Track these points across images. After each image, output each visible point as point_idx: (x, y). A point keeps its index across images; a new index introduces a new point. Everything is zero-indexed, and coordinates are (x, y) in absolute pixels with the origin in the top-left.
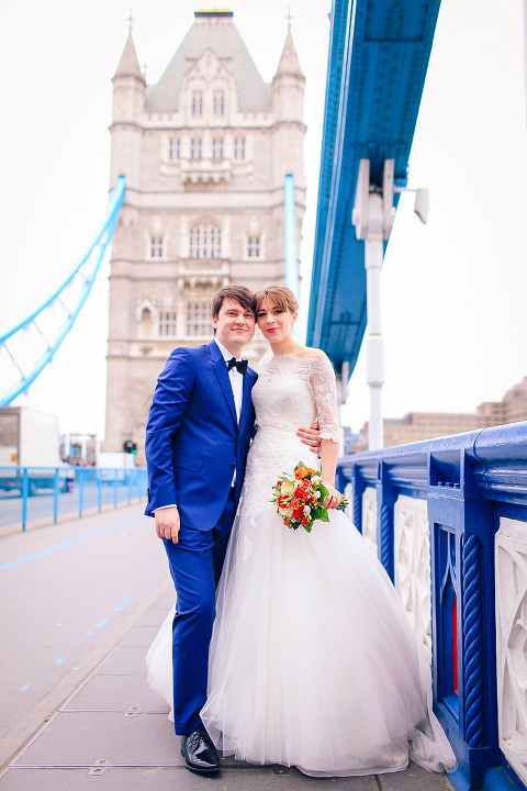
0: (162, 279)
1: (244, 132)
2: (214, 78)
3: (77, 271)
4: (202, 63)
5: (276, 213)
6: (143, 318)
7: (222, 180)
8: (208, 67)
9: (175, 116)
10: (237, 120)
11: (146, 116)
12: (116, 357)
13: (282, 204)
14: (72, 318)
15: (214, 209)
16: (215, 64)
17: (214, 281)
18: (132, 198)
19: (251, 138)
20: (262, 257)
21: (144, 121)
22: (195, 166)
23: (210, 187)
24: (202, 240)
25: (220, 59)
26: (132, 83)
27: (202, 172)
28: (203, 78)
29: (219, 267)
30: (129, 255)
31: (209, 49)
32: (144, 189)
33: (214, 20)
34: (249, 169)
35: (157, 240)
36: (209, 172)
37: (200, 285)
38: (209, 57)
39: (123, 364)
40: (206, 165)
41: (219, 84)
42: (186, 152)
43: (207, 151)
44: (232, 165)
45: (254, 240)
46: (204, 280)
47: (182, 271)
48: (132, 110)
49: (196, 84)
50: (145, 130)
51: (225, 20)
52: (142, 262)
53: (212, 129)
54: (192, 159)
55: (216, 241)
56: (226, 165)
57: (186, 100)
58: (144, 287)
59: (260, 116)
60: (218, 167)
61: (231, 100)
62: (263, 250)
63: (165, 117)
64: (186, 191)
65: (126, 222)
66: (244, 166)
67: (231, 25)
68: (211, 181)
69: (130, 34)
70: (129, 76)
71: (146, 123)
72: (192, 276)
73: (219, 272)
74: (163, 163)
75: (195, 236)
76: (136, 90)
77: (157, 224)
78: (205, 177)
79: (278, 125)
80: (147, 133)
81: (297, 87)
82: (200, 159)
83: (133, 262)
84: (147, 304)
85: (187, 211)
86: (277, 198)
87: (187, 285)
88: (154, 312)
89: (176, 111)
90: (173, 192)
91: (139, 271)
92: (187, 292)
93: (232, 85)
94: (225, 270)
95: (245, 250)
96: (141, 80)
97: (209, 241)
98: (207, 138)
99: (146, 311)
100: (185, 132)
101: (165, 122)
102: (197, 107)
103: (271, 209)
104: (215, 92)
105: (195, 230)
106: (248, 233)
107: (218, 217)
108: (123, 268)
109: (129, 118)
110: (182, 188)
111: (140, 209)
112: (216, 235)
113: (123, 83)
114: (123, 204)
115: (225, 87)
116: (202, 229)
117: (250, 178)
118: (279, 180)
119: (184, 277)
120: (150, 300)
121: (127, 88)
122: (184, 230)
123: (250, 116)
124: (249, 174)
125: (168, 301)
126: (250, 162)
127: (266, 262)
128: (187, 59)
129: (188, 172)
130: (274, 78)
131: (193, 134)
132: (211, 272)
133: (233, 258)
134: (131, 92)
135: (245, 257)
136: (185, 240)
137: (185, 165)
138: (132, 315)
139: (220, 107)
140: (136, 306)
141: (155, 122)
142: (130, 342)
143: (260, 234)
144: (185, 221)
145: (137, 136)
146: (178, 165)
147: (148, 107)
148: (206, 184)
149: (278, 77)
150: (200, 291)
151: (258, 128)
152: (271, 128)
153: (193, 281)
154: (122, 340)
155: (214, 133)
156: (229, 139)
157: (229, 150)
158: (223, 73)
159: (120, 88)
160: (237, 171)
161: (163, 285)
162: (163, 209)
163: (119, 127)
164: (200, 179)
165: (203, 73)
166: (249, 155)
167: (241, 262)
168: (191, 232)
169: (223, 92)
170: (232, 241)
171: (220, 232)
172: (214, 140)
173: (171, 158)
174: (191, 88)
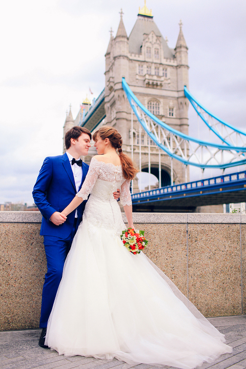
1: (166, 67)
2: (155, 43)
4: (150, 36)
5: (180, 100)
6: (133, 137)
7: (160, 84)
8: (152, 38)
9: (141, 56)
10: (164, 61)
15: (157, 95)
16: (155, 38)
19: (169, 69)
20: (174, 116)
22: (151, 78)
23: (155, 87)
24: (152, 107)
25: (157, 36)
27: (154, 80)
28: (151, 42)
30: (126, 110)
31: (153, 31)
32: (131, 84)
33: (146, 19)
34: (169, 81)
38: (153, 34)
40: (155, 78)
41: (156, 46)
42: (145, 70)
43: (153, 72)
45: (171, 109)
48: (126, 51)
49: (148, 44)
50: (131, 60)
51: (150, 19)
52: (130, 114)
53: (155, 63)
54: (150, 75)
55: (157, 108)
56: (162, 79)
59: (172, 61)
60: (159, 79)
61: (162, 53)
63: (137, 56)
64: (146, 87)
66: (167, 80)
67: (153, 22)
68: (157, 84)
69: (122, 19)
70: (124, 37)
71: (131, 58)
74: (137, 74)
75: (150, 105)
78: (155, 82)
79: (180, 66)
81: (186, 52)
83: (127, 113)
84: (134, 131)
85: (147, 95)
86: (180, 94)
89: (141, 54)
90: (141, 87)
91: (129, 117)
93: (162, 47)
95: (168, 113)
97: (155, 108)
98: (153, 66)
99: (134, 133)
100: (145, 63)
101: (137, 58)
103: (178, 98)
105: (150, 103)
106: (169, 106)
107: (159, 99)
109: (126, 55)
110: (145, 86)
112: (157, 106)
115: (159, 48)
116: (152, 103)
120: (135, 129)
121: (124, 42)
123: (168, 60)
124: (169, 84)
126: (169, 79)
127: (176, 118)
128: (144, 34)
129: (149, 80)
131: (148, 64)
133: (165, 115)
135: (168, 116)
139: (157, 53)
143: (173, 107)
144: (146, 99)
145: (128, 62)
146: (144, 76)
151: (172, 66)
152: (177, 66)
155: (156, 65)
157: (161, 73)
158: (158, 42)
160: (165, 82)
162: (138, 93)
164: (153, 83)
165: (151, 40)
166: (169, 76)
167: (167, 117)
168: (148, 103)
169: (158, 49)
170: (164, 109)
171: (159, 105)
172: (155, 68)
173: (139, 73)
174: (146, 46)
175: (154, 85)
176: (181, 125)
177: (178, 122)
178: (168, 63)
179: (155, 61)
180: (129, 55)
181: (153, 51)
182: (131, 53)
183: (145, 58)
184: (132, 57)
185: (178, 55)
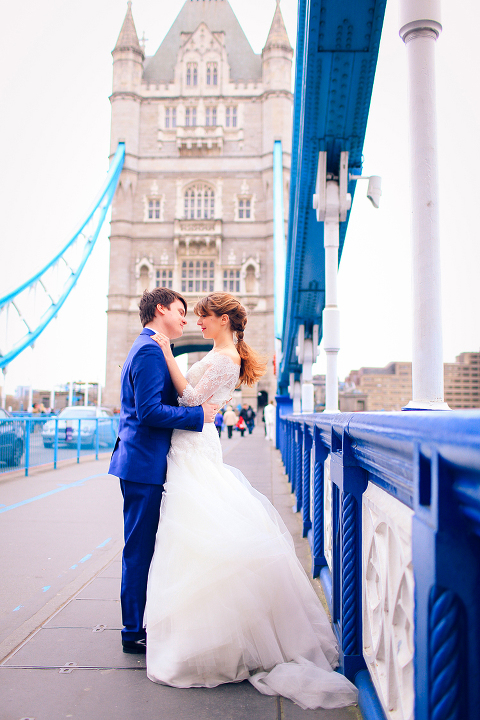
0: (158, 239)
1: (235, 101)
2: (208, 51)
3: (80, 232)
4: (196, 37)
5: (265, 176)
6: (141, 275)
7: (215, 146)
8: (203, 40)
9: (171, 86)
10: (229, 90)
11: (144, 87)
12: (116, 311)
13: (271, 168)
14: (75, 275)
15: (207, 173)
16: (209, 37)
17: (208, 240)
18: (131, 163)
19: (242, 106)
20: (252, 218)
21: (142, 91)
22: (190, 133)
23: (204, 153)
24: (196, 202)
25: (213, 33)
26: (131, 55)
27: (197, 138)
28: (197, 50)
29: (213, 228)
30: (128, 217)
31: (203, 23)
32: (143, 154)
34: (240, 135)
35: (154, 202)
36: (203, 139)
37: (193, 244)
38: (203, 31)
39: (123, 317)
40: (200, 132)
41: (212, 56)
42: (181, 120)
43: (201, 119)
44: (224, 131)
45: (245, 202)
46: (198, 239)
47: (178, 231)
48: (132, 80)
49: (191, 56)
50: (143, 99)
52: (141, 223)
53: (206, 98)
54: (186, 128)
55: (209, 203)
56: (219, 132)
57: (181, 71)
58: (142, 246)
59: (251, 86)
60: (211, 134)
61: (224, 71)
62: (253, 211)
63: (162, 87)
64: (181, 157)
65: (126, 185)
66: (235, 133)
68: (205, 147)
69: (130, 10)
70: (128, 48)
71: (146, 94)
72: (187, 235)
73: (212, 232)
74: (160, 130)
75: (189, 198)
76: (135, 62)
77: (154, 188)
78: (199, 143)
79: (268, 94)
80: (145, 102)
81: (285, 58)
82: (194, 127)
83: (133, 223)
84: (145, 262)
85: (182, 175)
86: (266, 163)
87: (182, 244)
88: (152, 270)
89: (172, 82)
90: (169, 157)
91: (138, 231)
92: (182, 251)
93: (225, 57)
94: (218, 230)
95: (236, 211)
96: (139, 53)
97: (203, 203)
98: (201, 106)
99: (145, 268)
100: (181, 101)
101: (162, 92)
102: (192, 77)
103: (261, 172)
104: (208, 63)
105: (190, 193)
106: (238, 195)
107: (211, 181)
108: (123, 228)
109: (129, 88)
110: (178, 154)
111: (138, 173)
112: (209, 198)
113: (123, 56)
114: (123, 169)
115: (218, 60)
116: (196, 193)
117: (241, 144)
118: (268, 146)
119: (180, 237)
120: (148, 259)
121: (127, 60)
122: (180, 193)
123: (241, 86)
124: (240, 140)
125: (164, 259)
126: (241, 129)
127: (256, 222)
128: (182, 33)
129: (182, 139)
130: (264, 50)
131: (187, 102)
132: (205, 232)
133: (225, 219)
134: (131, 64)
135: (237, 218)
136: (180, 202)
137: (181, 133)
138: (131, 272)
139: (213, 77)
140: (136, 264)
141: (153, 92)
142: (130, 297)
143: (251, 196)
144: (180, 184)
145: (136, 105)
146: (175, 133)
147: (147, 78)
148: (200, 149)
149: (268, 48)
150: (194, 249)
151: (249, 97)
152: (261, 97)
153: (188, 241)
154: (121, 295)
155: (208, 101)
156: (221, 108)
157: (221, 118)
158: (216, 45)
159: (120, 60)
160: (229, 138)
161: (160, 244)
162: (160, 173)
163: (119, 97)
164: (194, 145)
165: (197, 45)
166: (240, 122)
167: (233, 222)
168: (186, 195)
169: (215, 63)
170: (223, 202)
171: (213, 195)
172: (207, 109)
173: (167, 125)
174: (186, 60)
175: (200, 151)
176: (266, 238)
177: (260, 231)
178: (241, 92)
179: (207, 93)
180: (140, 90)
181: (203, 70)
182: (147, 82)
183: (181, 90)
184: (150, 92)
185: (265, 68)
